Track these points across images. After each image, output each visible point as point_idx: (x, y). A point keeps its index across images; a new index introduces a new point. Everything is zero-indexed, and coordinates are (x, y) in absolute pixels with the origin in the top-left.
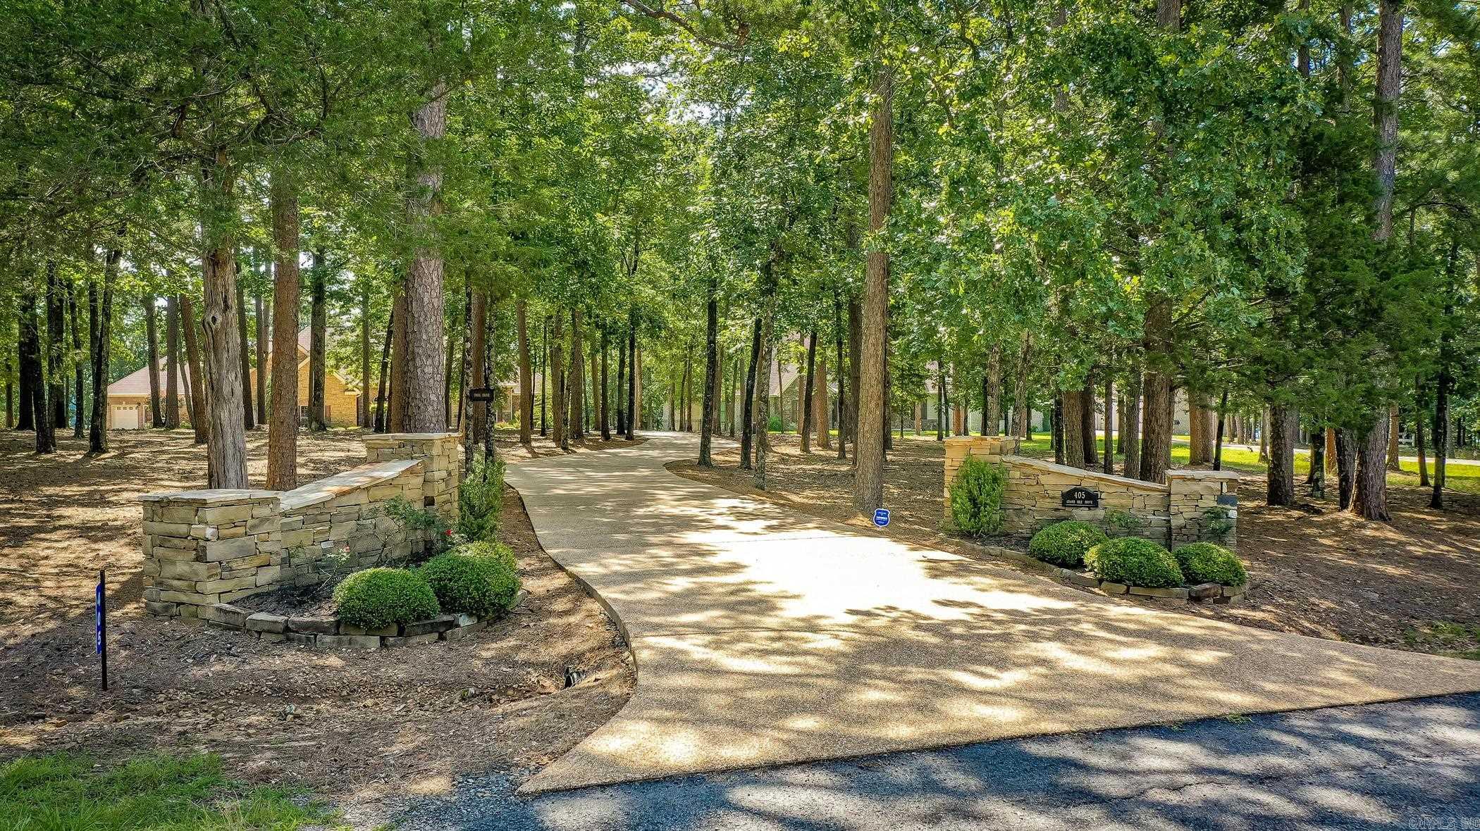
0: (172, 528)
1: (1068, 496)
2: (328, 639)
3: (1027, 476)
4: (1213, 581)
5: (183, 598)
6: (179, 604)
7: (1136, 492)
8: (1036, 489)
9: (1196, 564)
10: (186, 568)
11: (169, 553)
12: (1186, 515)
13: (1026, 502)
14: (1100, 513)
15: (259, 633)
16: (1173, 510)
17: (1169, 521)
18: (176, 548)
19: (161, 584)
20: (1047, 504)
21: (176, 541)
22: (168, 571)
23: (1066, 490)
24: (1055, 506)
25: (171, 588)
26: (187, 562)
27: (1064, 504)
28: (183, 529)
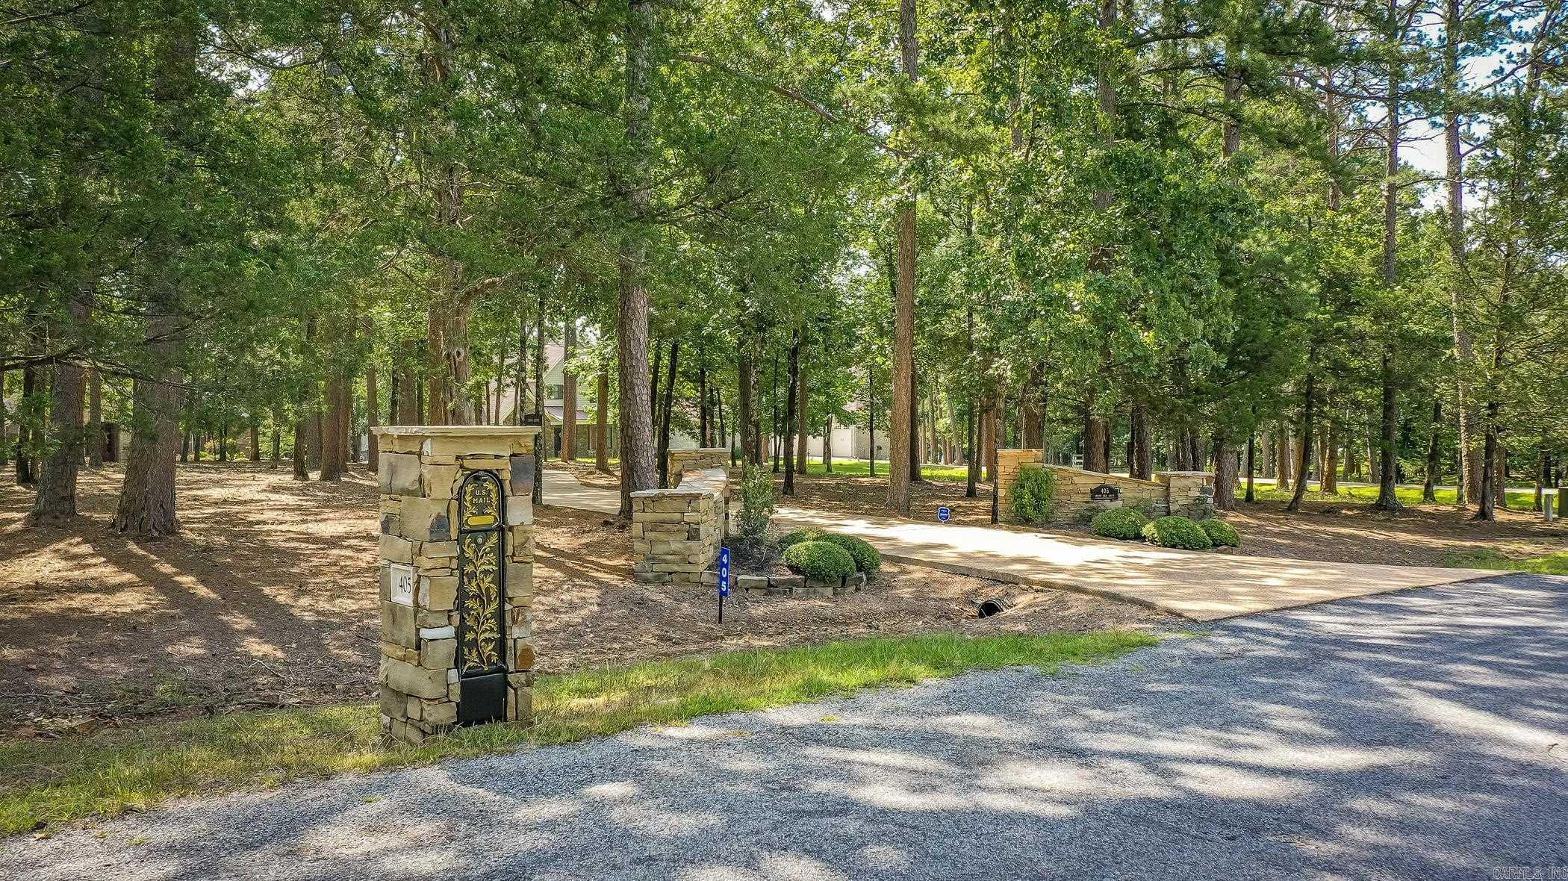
0: (666, 516)
1: (1096, 493)
2: (800, 590)
3: (1064, 478)
4: (1226, 544)
5: (675, 568)
6: (670, 573)
7: (1145, 487)
8: (1070, 487)
9: (1216, 534)
10: (680, 545)
11: (662, 536)
12: (1180, 503)
13: (1063, 497)
14: (1119, 503)
15: (747, 589)
16: (1171, 499)
17: (1168, 507)
18: (668, 531)
19: (653, 559)
20: (1079, 498)
21: (669, 526)
22: (660, 549)
23: (1094, 487)
24: (1086, 499)
25: (666, 562)
26: (681, 541)
27: (1093, 498)
28: (677, 516)
